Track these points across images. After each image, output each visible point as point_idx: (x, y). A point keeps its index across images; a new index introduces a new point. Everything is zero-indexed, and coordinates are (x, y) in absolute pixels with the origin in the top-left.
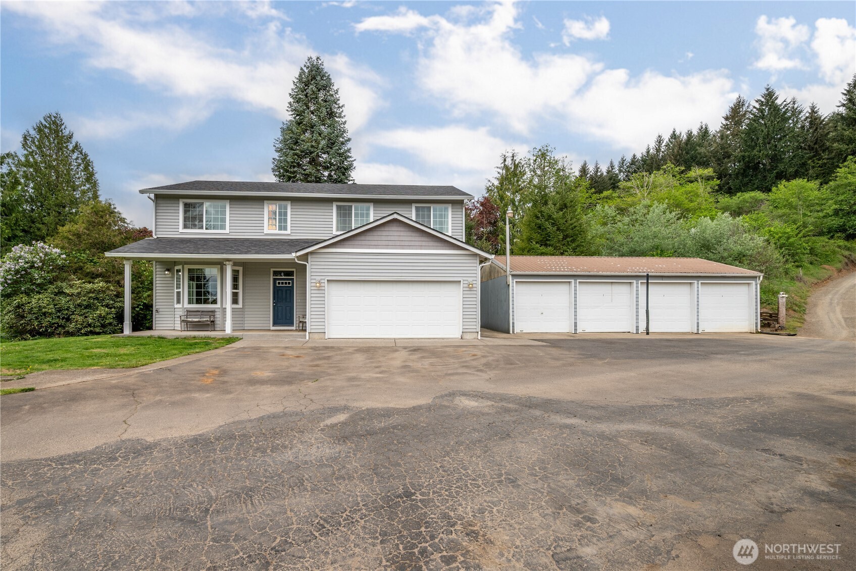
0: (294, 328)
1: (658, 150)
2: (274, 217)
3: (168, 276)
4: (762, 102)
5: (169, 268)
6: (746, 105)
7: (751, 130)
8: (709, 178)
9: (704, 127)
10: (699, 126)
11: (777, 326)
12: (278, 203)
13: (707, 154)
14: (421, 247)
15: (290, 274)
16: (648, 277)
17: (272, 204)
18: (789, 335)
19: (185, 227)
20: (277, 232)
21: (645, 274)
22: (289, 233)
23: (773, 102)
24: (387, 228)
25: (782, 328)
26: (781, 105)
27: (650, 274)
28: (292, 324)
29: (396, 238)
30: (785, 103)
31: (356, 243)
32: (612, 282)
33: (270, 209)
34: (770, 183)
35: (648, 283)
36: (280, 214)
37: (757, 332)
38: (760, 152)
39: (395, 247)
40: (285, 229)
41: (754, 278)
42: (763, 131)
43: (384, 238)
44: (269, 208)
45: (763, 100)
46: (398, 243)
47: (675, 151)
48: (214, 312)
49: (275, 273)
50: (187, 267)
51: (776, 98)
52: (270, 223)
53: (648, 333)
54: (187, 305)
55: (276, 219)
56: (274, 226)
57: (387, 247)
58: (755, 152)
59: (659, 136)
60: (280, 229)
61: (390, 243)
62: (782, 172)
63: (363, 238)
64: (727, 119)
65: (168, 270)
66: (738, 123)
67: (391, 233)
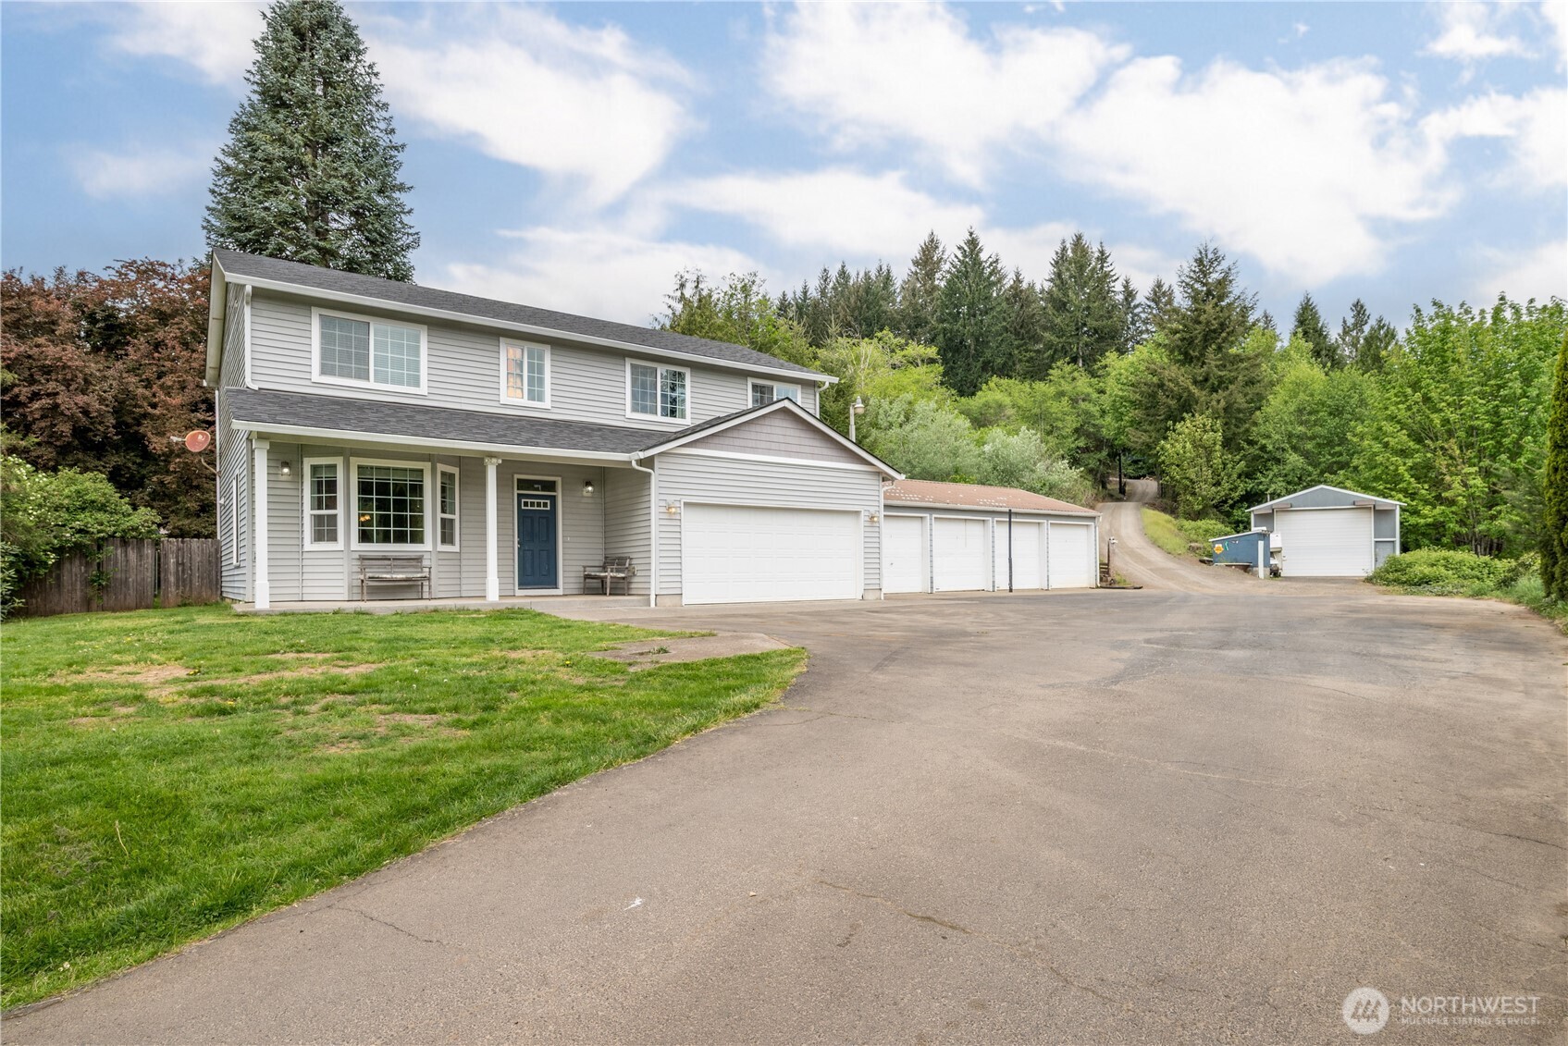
0: (560, 591)
1: (823, 292)
2: (518, 372)
3: (284, 478)
4: (965, 251)
5: (287, 458)
6: (941, 249)
7: (951, 289)
8: (932, 361)
9: (884, 268)
10: (877, 266)
11: (1109, 579)
12: (528, 345)
13: (895, 315)
14: (813, 456)
15: (550, 486)
16: (1010, 514)
17: (512, 345)
18: (1135, 588)
19: (325, 370)
20: (525, 402)
21: (1007, 510)
22: (549, 406)
23: (977, 255)
24: (767, 422)
25: (1113, 581)
26: (986, 262)
27: (1013, 510)
28: (554, 585)
29: (781, 439)
30: (991, 260)
31: (727, 441)
32: (966, 520)
33: (511, 356)
34: (976, 375)
35: (1010, 522)
36: (531, 369)
37: (1097, 587)
38: (965, 327)
39: (778, 452)
40: (540, 399)
41: (1093, 518)
42: (967, 296)
43: (763, 437)
44: (508, 353)
45: (966, 248)
46: (783, 447)
47: (852, 301)
48: (419, 559)
49: (523, 484)
50: (356, 462)
51: (981, 250)
52: (510, 384)
53: (1011, 590)
54: (356, 545)
55: (521, 376)
56: (519, 391)
57: (768, 451)
58: (958, 326)
59: (825, 270)
60: (531, 398)
61: (774, 446)
62: (989, 362)
63: (735, 434)
64: (916, 263)
65: (285, 464)
66: (930, 275)
67: (778, 431)
